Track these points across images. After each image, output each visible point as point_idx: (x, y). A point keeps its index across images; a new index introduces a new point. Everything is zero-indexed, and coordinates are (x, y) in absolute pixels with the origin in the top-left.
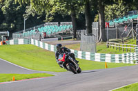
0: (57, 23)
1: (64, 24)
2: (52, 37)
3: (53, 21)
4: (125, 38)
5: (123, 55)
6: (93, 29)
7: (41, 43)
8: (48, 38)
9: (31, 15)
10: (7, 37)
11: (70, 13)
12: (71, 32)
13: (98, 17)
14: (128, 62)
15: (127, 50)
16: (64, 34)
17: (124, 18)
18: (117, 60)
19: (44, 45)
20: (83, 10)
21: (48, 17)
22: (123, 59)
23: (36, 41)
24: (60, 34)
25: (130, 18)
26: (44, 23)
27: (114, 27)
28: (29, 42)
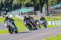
0: (27, 8)
1: (30, 8)
2: (25, 14)
3: (25, 7)
4: (57, 14)
5: (56, 22)
6: (43, 10)
7: (20, 16)
8: (23, 14)
9: (15, 4)
10: (5, 14)
11: (32, 3)
12: (33, 12)
13: (45, 5)
14: (58, 25)
15: (58, 19)
16: (30, 12)
17: (57, 5)
18: (53, 24)
19: (21, 18)
20: (38, 2)
21: (23, 5)
22: (56, 23)
23: (18, 16)
24: (28, 12)
25: (59, 5)
26: (21, 8)
27: (52, 9)
28: (15, 16)
